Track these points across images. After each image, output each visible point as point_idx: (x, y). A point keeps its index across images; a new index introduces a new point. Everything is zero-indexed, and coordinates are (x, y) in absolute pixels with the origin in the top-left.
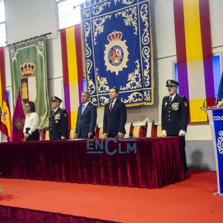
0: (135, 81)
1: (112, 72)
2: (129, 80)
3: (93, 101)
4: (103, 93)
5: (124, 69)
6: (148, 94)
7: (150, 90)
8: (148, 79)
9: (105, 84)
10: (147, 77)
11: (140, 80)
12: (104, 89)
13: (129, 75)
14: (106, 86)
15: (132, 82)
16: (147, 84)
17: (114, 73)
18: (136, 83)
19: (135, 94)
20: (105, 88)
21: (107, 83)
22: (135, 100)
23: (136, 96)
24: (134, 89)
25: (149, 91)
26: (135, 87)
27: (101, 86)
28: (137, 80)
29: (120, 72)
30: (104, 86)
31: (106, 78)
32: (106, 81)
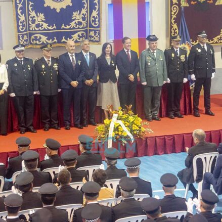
0: (81, 20)
1: (52, 8)
2: (73, 18)
3: (25, 39)
4: (39, 30)
5: (68, 7)
6: (97, 34)
7: (99, 30)
8: (97, 20)
9: (43, 21)
10: (97, 18)
13: (74, 13)
14: (43, 23)
15: (76, 21)
16: (96, 24)
17: (55, 10)
18: (83, 22)
19: (80, 33)
20: (42, 25)
22: (79, 39)
23: (81, 35)
24: (79, 28)
25: (98, 32)
26: (81, 27)
27: (36, 23)
28: (84, 19)
29: (62, 9)
30: (41, 23)
31: (43, 14)
32: (44, 17)
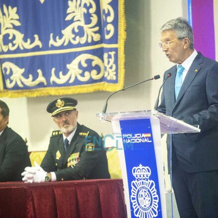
0: (83, 22)
2: (68, 18)
4: (9, 52)
7: (116, 50)
8: (110, 19)
9: (15, 27)
10: (109, 14)
11: (95, 19)
12: (12, 41)
13: (70, 3)
14: (15, 32)
15: (75, 25)
16: (108, 32)
18: (85, 27)
19: (83, 58)
20: (14, 37)
21: (18, 24)
22: (82, 75)
23: (85, 65)
24: (79, 45)
25: (112, 53)
26: (83, 40)
27: (3, 32)
28: (87, 18)
30: (12, 32)
31: (15, 9)
32: (17, 17)
